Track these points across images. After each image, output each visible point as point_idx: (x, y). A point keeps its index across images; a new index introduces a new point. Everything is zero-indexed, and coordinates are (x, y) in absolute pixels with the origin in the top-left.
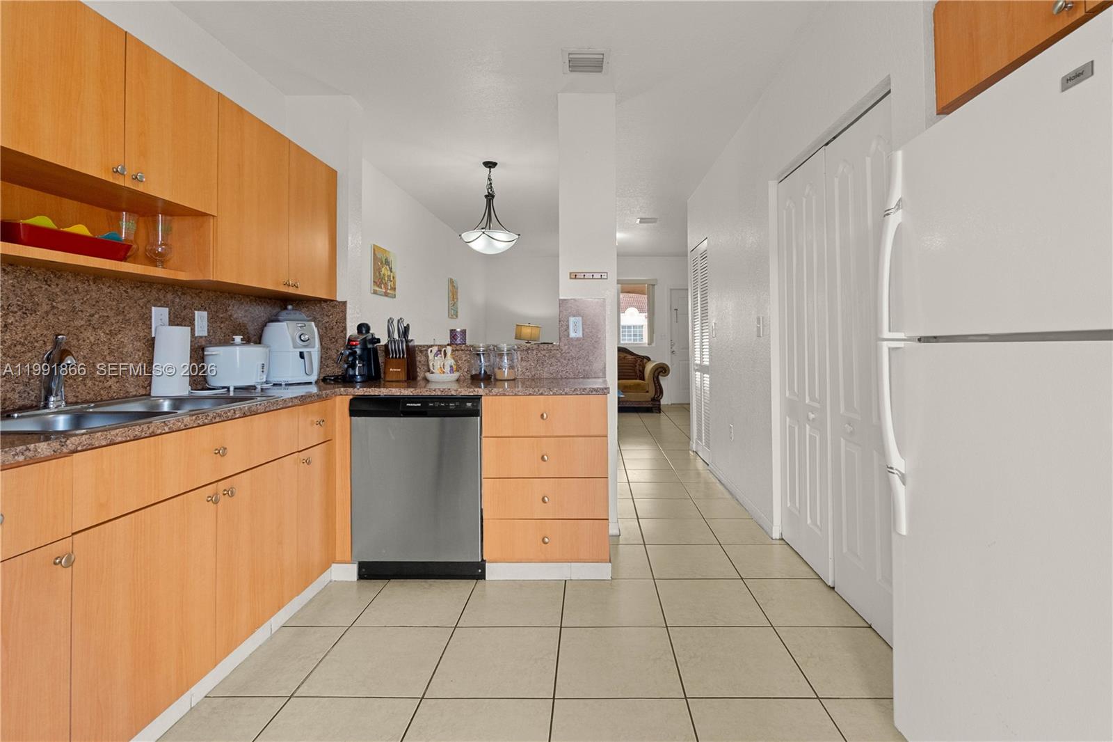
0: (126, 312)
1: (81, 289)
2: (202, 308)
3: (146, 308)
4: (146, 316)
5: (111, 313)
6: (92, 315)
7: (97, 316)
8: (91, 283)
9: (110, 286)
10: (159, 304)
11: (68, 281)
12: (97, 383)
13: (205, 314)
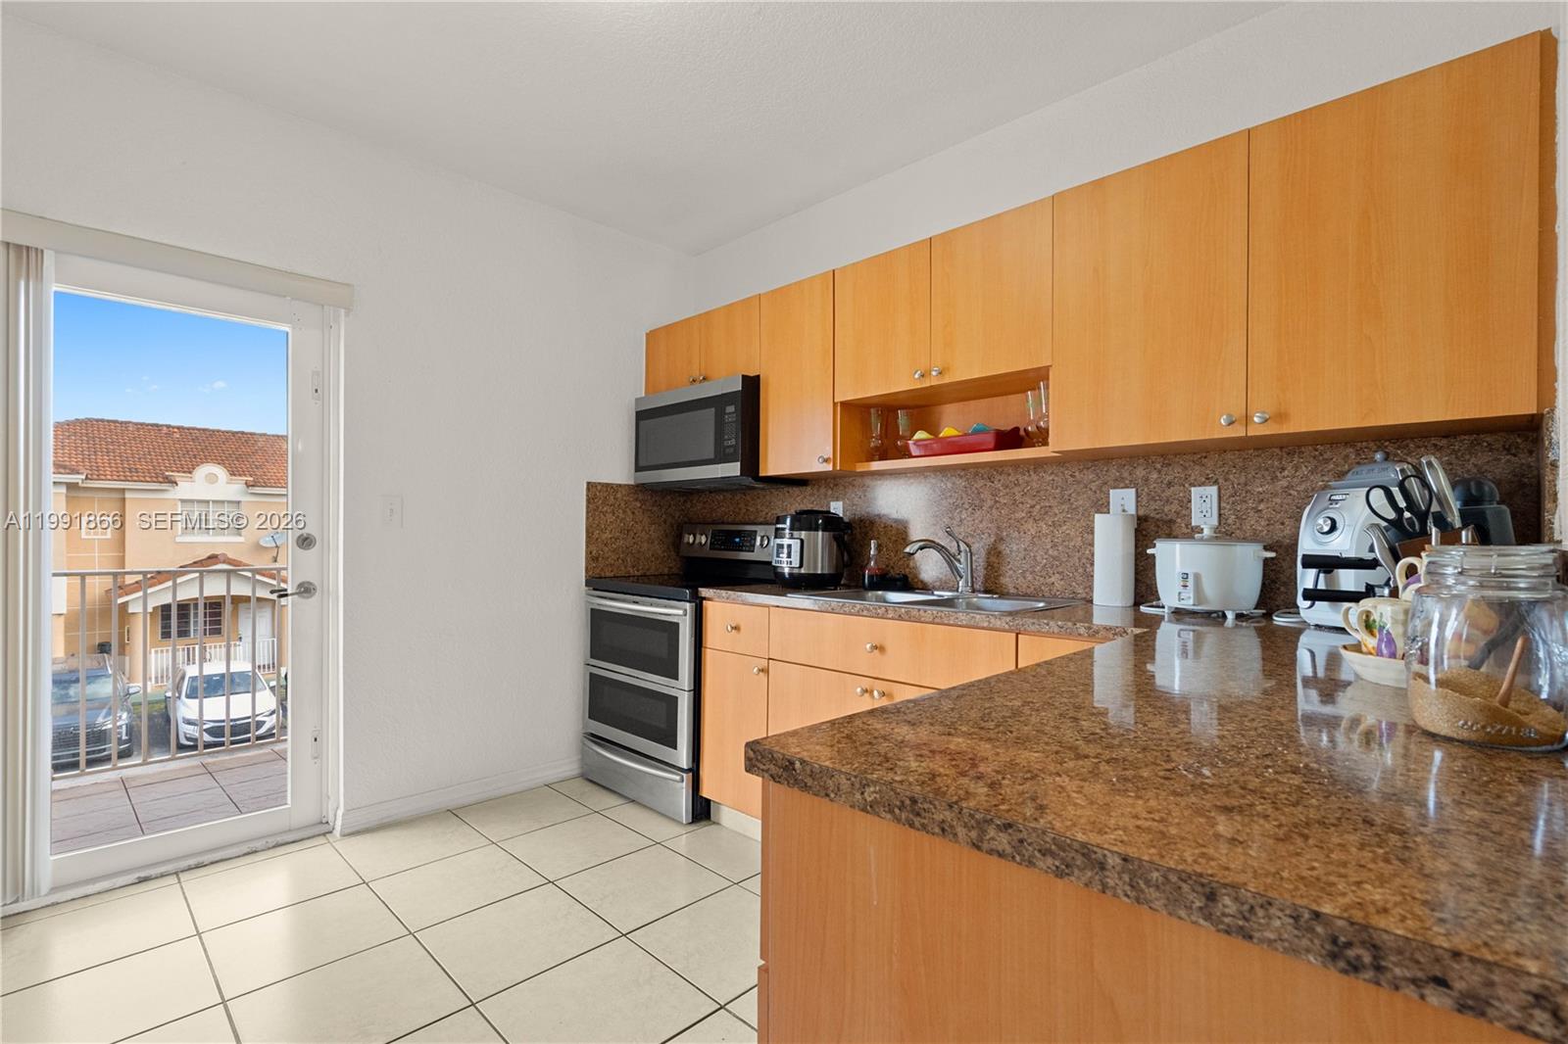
0: (1072, 500)
1: (1021, 482)
2: (1208, 481)
3: (1101, 491)
4: (1100, 503)
5: (1053, 503)
6: (1032, 507)
7: (1038, 507)
8: (1032, 473)
9: (1052, 473)
10: (1122, 485)
11: (1009, 475)
12: (1037, 578)
13: (1213, 490)
